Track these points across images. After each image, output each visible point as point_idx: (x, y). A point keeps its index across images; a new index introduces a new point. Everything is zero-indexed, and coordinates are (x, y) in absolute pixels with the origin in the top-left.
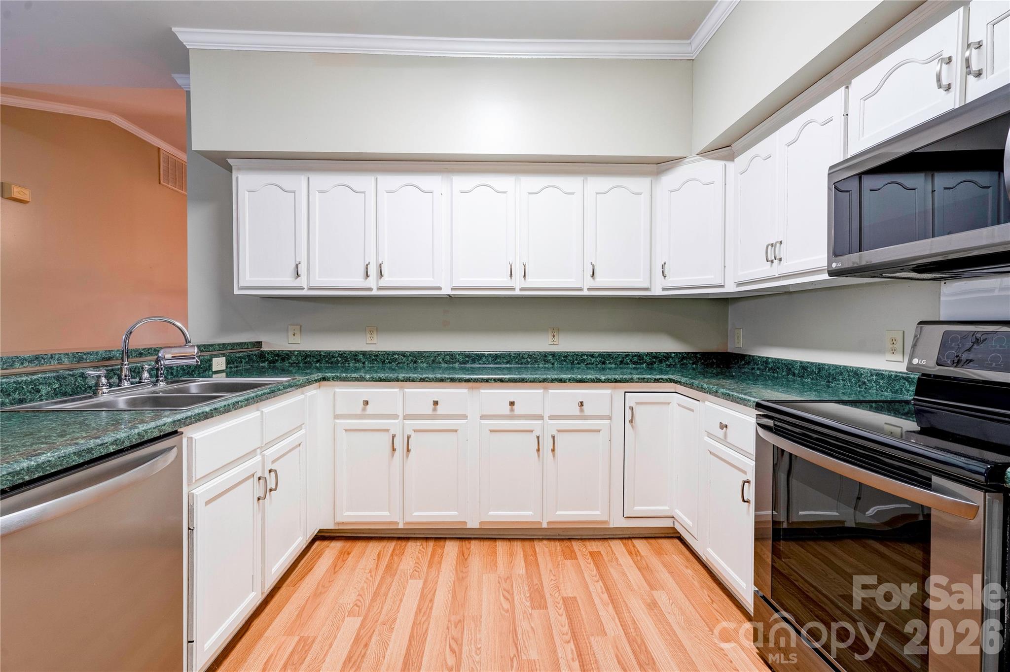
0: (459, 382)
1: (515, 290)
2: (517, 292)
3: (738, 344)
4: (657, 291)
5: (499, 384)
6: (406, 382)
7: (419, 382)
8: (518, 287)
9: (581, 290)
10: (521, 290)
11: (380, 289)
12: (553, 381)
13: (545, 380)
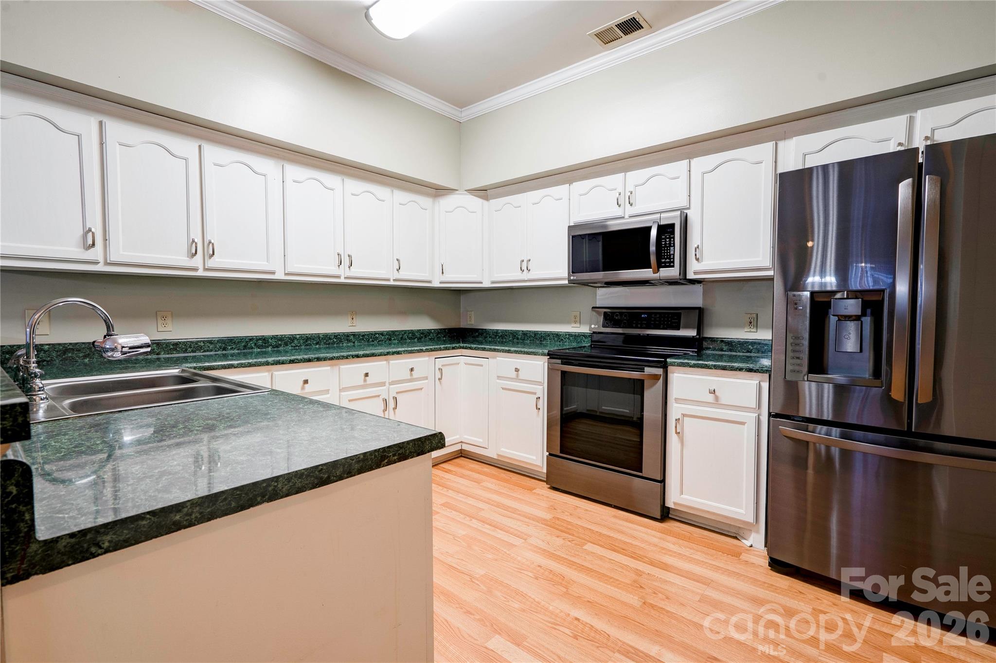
0: (324, 360)
1: (340, 278)
2: (342, 280)
3: (471, 321)
4: (436, 284)
5: (356, 359)
6: (276, 364)
7: (289, 363)
8: (343, 275)
9: (388, 280)
10: (345, 278)
11: (206, 269)
12: (393, 353)
13: (388, 353)
